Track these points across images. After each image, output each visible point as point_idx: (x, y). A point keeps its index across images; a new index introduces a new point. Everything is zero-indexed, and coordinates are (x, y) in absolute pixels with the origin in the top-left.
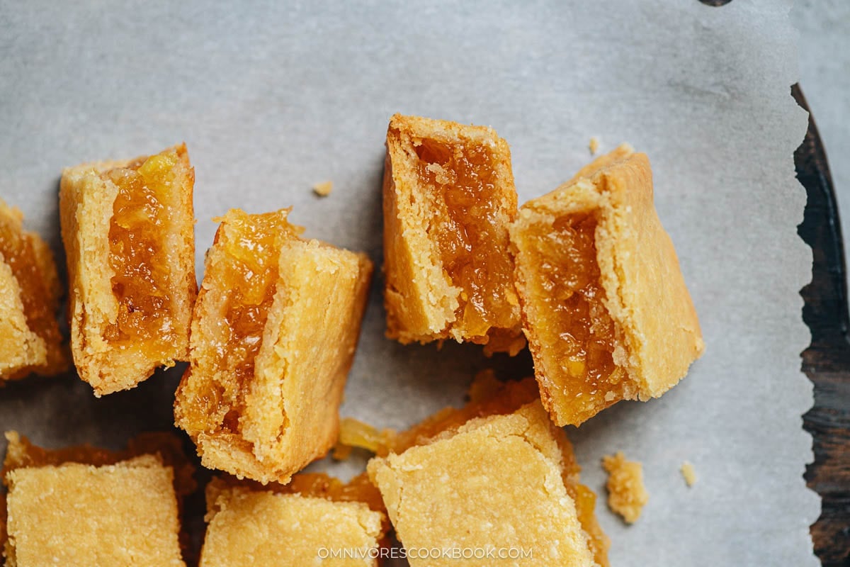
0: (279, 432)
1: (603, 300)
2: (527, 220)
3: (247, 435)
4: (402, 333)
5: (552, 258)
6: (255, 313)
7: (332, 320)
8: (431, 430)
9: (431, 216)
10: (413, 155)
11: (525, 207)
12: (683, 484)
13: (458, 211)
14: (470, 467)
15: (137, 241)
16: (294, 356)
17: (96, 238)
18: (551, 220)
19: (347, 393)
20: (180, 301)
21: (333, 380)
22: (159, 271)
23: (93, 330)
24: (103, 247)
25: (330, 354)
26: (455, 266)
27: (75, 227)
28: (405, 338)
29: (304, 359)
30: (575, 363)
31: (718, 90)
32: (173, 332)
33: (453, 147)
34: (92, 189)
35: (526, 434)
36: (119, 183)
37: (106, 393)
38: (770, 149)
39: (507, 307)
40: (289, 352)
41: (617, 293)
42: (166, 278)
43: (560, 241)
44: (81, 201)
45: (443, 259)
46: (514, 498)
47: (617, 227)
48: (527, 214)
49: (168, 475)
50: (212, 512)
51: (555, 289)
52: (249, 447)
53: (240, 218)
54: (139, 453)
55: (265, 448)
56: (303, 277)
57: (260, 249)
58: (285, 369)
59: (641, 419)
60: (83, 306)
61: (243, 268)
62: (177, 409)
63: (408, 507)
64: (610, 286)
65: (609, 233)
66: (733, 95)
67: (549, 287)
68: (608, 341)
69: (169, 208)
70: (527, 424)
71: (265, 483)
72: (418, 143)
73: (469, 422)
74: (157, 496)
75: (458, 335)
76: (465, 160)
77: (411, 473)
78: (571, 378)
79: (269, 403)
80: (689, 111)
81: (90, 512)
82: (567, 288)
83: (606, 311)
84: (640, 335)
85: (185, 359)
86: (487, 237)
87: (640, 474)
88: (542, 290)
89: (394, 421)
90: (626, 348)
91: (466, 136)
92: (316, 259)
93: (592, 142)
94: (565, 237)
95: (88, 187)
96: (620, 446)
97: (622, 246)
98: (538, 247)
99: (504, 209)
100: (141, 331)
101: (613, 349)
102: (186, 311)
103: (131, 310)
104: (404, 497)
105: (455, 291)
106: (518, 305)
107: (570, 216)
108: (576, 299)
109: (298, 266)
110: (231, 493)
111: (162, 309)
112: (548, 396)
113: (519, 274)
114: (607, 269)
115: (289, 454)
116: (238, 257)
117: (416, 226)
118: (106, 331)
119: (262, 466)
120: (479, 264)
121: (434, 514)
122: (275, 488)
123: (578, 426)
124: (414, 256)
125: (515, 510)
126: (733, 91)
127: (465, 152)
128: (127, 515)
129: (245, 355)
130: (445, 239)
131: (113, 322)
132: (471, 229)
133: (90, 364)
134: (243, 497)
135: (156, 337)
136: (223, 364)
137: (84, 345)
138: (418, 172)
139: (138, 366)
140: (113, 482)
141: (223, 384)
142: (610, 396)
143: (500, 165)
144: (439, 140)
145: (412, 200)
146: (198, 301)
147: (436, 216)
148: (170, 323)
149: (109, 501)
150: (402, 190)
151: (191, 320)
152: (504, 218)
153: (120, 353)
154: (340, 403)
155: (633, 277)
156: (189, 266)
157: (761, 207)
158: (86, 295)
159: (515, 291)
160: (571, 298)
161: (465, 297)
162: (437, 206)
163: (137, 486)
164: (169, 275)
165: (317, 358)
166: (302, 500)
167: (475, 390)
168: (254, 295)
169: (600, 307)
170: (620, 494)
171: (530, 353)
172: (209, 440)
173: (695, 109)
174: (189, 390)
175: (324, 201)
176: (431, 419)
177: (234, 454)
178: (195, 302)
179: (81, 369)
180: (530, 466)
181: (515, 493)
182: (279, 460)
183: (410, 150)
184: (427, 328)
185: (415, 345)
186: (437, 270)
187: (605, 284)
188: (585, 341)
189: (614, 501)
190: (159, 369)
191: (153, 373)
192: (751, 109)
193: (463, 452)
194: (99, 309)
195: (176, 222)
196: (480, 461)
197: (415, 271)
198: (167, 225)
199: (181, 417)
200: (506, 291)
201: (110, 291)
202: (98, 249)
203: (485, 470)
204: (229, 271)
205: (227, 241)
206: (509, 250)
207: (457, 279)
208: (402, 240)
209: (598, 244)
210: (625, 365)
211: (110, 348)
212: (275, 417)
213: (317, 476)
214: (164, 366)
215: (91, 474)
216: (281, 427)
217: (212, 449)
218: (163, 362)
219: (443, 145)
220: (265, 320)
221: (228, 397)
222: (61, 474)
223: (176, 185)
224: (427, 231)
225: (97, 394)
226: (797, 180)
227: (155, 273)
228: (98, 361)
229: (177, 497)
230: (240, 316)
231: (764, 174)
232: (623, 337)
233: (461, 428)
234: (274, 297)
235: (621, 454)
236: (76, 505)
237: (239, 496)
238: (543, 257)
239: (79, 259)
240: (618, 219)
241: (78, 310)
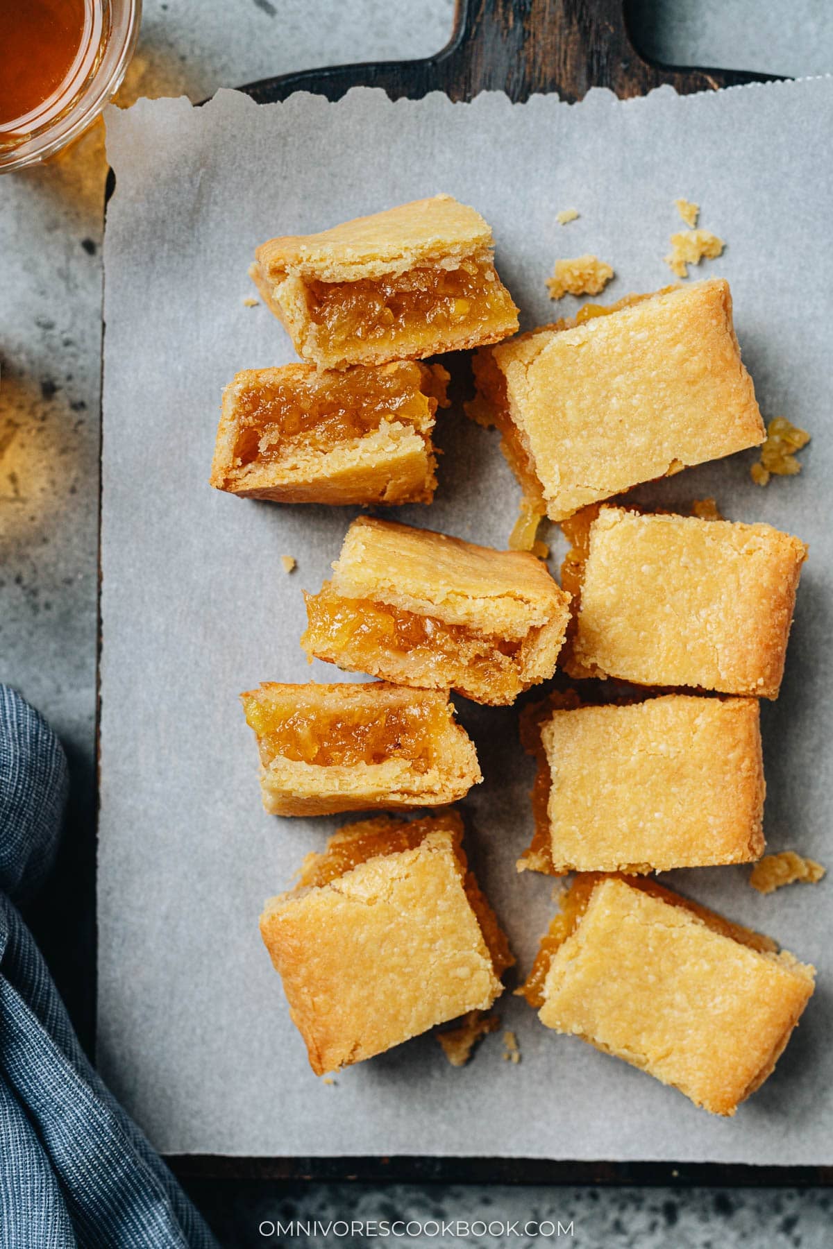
0: (520, 602)
1: (394, 277)
2: (313, 350)
3: (523, 632)
4: (427, 485)
5: (352, 326)
6: (403, 623)
7: (411, 550)
8: (521, 459)
9: (310, 449)
10: (250, 466)
11: (301, 354)
12: (575, 222)
13: (306, 423)
14: (558, 419)
15: (330, 739)
16: (444, 585)
17: (327, 778)
18: (314, 326)
19: (484, 543)
20: (390, 697)
21: (471, 553)
22: (361, 717)
23: (417, 783)
24: (336, 772)
25: (445, 553)
26: (360, 426)
27: (315, 800)
28: (431, 482)
29: (449, 576)
30: (456, 308)
31: (197, 180)
32: (420, 705)
33: (242, 427)
34: (278, 782)
35: (526, 362)
36: (273, 756)
37: (479, 772)
38: (255, 128)
39: (399, 373)
40: (441, 590)
41: (387, 262)
42: (367, 711)
43: (335, 318)
44: (290, 793)
45: (352, 438)
46: (588, 376)
47: (321, 260)
48: (307, 350)
49: (560, 715)
50: (597, 672)
51: (383, 325)
52: (535, 631)
53: (308, 637)
54: (539, 743)
55: (536, 615)
56: (367, 575)
57: (339, 617)
58: (457, 594)
59: (514, 262)
60: (393, 792)
61: (358, 634)
62: (497, 702)
63: (596, 480)
64: (381, 269)
65: (327, 268)
66: (203, 165)
67: (380, 332)
68: (435, 275)
69: (298, 706)
70: (516, 362)
71: (570, 616)
72: (239, 462)
73: (514, 420)
74: (581, 726)
75: (428, 424)
76: (255, 414)
77: (562, 476)
78: (470, 314)
79: (491, 610)
80: (217, 209)
81: (595, 791)
82: (381, 312)
83: (405, 274)
84: (429, 241)
85: (448, 693)
86: (331, 393)
87: (566, 262)
88: (384, 337)
89: (513, 501)
90: (442, 257)
91: (231, 413)
92: (350, 562)
93: (247, 305)
94: (331, 313)
95: (276, 785)
96: (540, 283)
97: (340, 256)
98: (340, 339)
99: (304, 378)
100: (419, 736)
101: (443, 270)
102: (400, 692)
103: (398, 746)
104: (586, 483)
105: (384, 424)
106: (398, 363)
107: (310, 308)
108: (394, 305)
109: (356, 579)
110: (579, 653)
111: (397, 715)
112: (489, 337)
113: (367, 360)
114: (362, 272)
115: (542, 591)
116: (347, 639)
117: (320, 463)
118: (418, 771)
119: (553, 618)
120: (358, 402)
121: (601, 454)
122: (575, 607)
123: (519, 311)
124: (348, 466)
125: (599, 375)
126: (198, 165)
127: (248, 414)
128: (600, 755)
129: (444, 634)
130: (333, 435)
131: (410, 763)
132: (324, 411)
133: (451, 787)
134: (583, 641)
135: (425, 721)
136: (452, 655)
137: (432, 793)
138: (268, 463)
139: (453, 739)
140: (566, 768)
141: (472, 656)
142: (490, 276)
143: (261, 379)
144: (235, 440)
145: (294, 468)
146: (390, 679)
147: (310, 444)
148: (411, 707)
149: (585, 772)
150: (283, 478)
151: (409, 687)
152: (313, 376)
153: (440, 758)
154: (495, 550)
155: (372, 247)
156: (356, 689)
157: (311, 139)
158: (380, 789)
159: (384, 365)
160: (393, 311)
161: (391, 417)
162: (300, 443)
163: (571, 745)
164: (364, 708)
165: (448, 565)
166: (587, 585)
167: (483, 420)
168: (384, 623)
169: (401, 280)
170: (586, 282)
171: (446, 354)
172: (527, 671)
173: (216, 203)
174: (478, 690)
175: (299, 564)
176: (511, 463)
177: (542, 646)
178: (392, 683)
179: (456, 796)
180: (557, 359)
181: (582, 374)
182: (548, 600)
183: (246, 469)
184: (420, 454)
185: (438, 474)
186: (363, 443)
187: (378, 274)
188: (435, 298)
189: (591, 288)
190: (458, 720)
191: (461, 727)
192: (216, 147)
193: (542, 425)
194: (397, 777)
195: (312, 700)
196: (551, 408)
197: (363, 465)
198: (314, 709)
199: (505, 699)
200: (384, 374)
201: (380, 766)
202: (338, 777)
203: (561, 403)
204: (361, 648)
205: (331, 650)
206: (344, 370)
207: (373, 425)
208: (334, 479)
209: (338, 280)
210: (459, 258)
211: (435, 767)
212: (505, 605)
213: (564, 572)
214: (454, 714)
215: (558, 789)
216: (515, 599)
217: (536, 668)
218: (449, 715)
219: (241, 436)
220: (410, 613)
221: (485, 651)
222: (558, 820)
223: (275, 698)
224: (325, 453)
225: (480, 780)
226: (285, 101)
227: (362, 722)
228: (447, 779)
229: (583, 707)
230: (406, 639)
231: (279, 134)
232: (431, 260)
233: (520, 427)
234: (386, 603)
235: (547, 281)
236: (589, 804)
237: (582, 646)
238: (350, 335)
239: (347, 796)
240: (313, 258)
241: (397, 798)
